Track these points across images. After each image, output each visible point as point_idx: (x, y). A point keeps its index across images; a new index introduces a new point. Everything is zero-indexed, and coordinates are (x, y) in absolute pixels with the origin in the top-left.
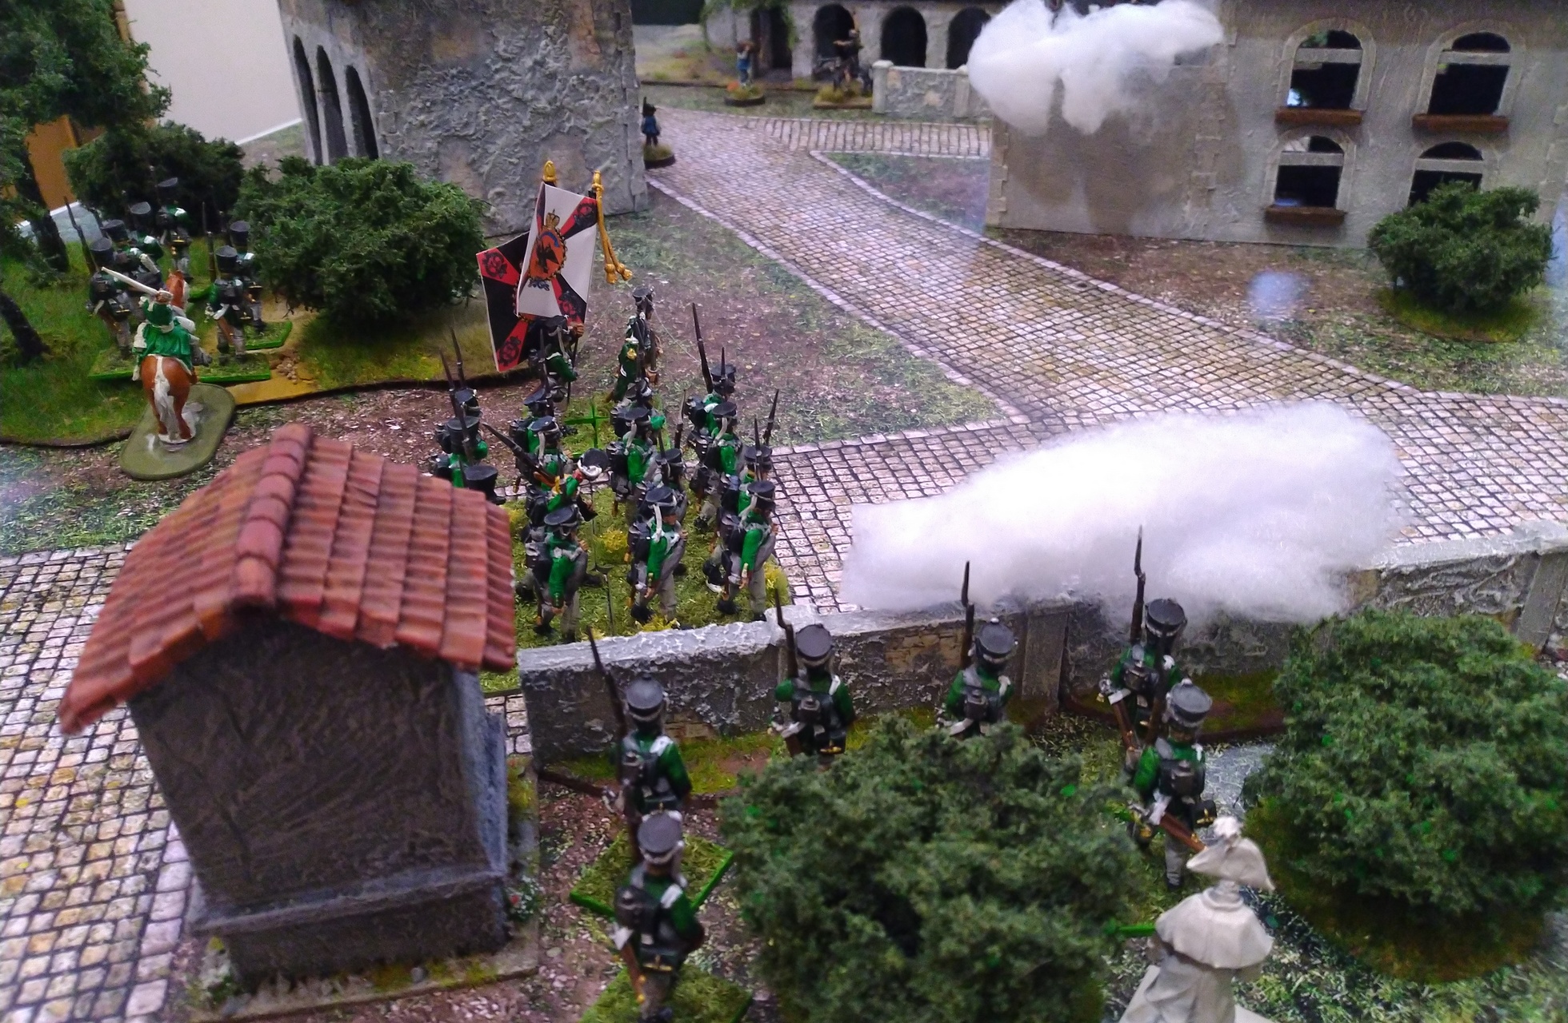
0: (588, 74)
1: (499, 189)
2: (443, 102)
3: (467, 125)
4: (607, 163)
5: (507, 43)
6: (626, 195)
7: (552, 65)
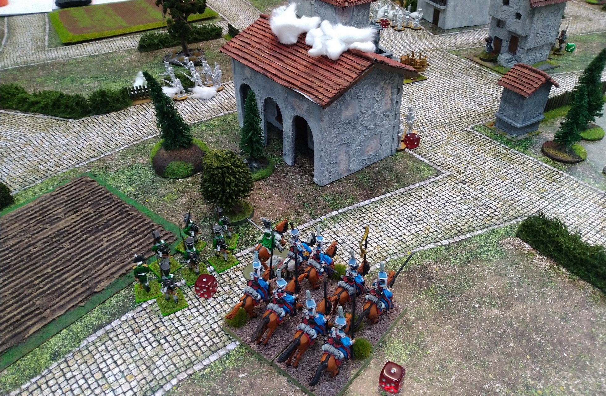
0: (386, 112)
1: (354, 159)
2: (342, 133)
3: (348, 139)
4: (386, 141)
5: (365, 107)
6: (390, 150)
7: (377, 112)
